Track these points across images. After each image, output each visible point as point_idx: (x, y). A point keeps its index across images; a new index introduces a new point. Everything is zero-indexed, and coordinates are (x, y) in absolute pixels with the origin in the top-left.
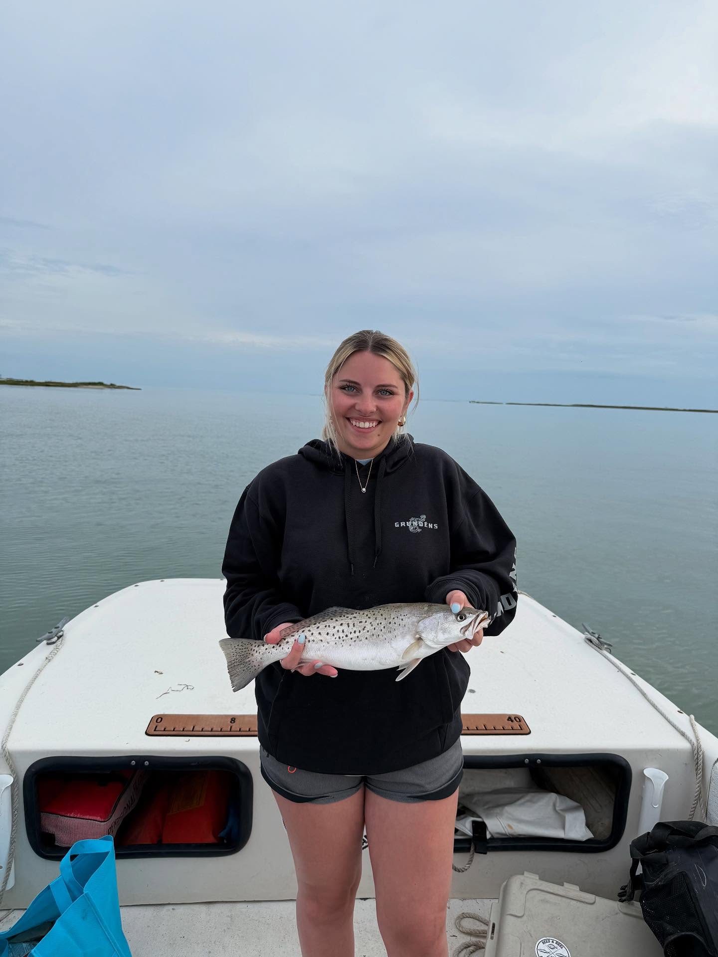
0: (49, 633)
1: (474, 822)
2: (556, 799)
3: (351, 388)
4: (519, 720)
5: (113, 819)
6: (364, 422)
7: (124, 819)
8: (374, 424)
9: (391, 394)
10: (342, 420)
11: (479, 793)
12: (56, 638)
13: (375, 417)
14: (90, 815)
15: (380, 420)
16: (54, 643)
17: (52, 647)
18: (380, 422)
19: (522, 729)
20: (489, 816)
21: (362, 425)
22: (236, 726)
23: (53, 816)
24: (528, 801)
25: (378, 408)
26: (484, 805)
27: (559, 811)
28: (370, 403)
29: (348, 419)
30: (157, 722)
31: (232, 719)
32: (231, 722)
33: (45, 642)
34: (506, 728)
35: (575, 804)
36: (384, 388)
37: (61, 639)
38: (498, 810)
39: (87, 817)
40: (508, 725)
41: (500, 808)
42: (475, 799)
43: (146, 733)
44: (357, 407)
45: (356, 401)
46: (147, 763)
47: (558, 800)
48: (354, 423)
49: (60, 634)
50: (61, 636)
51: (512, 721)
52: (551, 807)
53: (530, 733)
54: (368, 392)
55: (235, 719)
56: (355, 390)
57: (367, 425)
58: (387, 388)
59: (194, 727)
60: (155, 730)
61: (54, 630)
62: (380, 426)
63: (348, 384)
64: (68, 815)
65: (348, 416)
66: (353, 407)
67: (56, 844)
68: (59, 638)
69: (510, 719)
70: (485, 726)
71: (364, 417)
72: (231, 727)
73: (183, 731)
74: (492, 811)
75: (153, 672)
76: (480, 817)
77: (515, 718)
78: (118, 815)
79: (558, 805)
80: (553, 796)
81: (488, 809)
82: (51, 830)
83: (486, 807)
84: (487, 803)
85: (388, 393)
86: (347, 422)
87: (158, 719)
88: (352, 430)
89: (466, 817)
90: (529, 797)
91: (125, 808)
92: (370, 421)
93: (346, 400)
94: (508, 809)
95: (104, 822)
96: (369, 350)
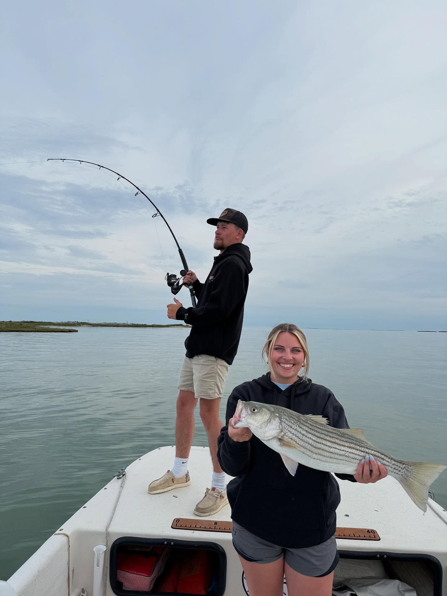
0: (119, 472)
1: (351, 594)
2: (399, 583)
3: (280, 348)
4: (374, 532)
5: (153, 576)
6: (287, 365)
7: (157, 578)
8: (292, 366)
9: (298, 351)
10: (276, 364)
11: (354, 579)
12: (122, 476)
13: (292, 362)
14: (141, 573)
15: (294, 363)
16: (121, 478)
17: (120, 480)
18: (294, 365)
19: (375, 537)
20: (359, 591)
21: (286, 366)
22: (217, 527)
23: (123, 572)
24: (382, 584)
25: (293, 358)
26: (356, 585)
27: (401, 591)
28: (290, 356)
29: (279, 363)
30: (176, 521)
31: (215, 523)
32: (215, 524)
33: (116, 477)
34: (366, 536)
35: (411, 588)
36: (296, 349)
37: (124, 476)
38: (364, 588)
39: (140, 574)
40: (367, 535)
41: (366, 587)
42: (351, 582)
43: (172, 527)
44: (283, 358)
45: (283, 355)
46: (172, 543)
47: (400, 584)
48: (282, 365)
49: (124, 473)
50: (124, 475)
51: (370, 533)
52: (396, 589)
53: (380, 540)
54: (288, 350)
55: (217, 523)
56: (282, 350)
57: (288, 366)
58: (297, 349)
59: (196, 525)
60: (176, 526)
61: (121, 471)
62: (294, 366)
63: (279, 347)
64: (130, 572)
65: (278, 362)
66: (281, 357)
67: (123, 589)
68: (123, 475)
69: (368, 531)
70: (354, 534)
71: (287, 362)
72: (215, 527)
73: (190, 527)
74: (361, 589)
75: (172, 496)
76: (354, 592)
77: (371, 531)
78: (155, 574)
79: (400, 587)
80: (397, 582)
81: (359, 587)
82: (121, 580)
83: (357, 586)
84: (358, 584)
85: (297, 351)
86: (278, 365)
87: (177, 521)
88: (281, 368)
89: (346, 591)
90: (383, 581)
91: (158, 571)
92: (290, 364)
93: (277, 355)
94: (370, 587)
95: (148, 577)
96: (287, 331)
